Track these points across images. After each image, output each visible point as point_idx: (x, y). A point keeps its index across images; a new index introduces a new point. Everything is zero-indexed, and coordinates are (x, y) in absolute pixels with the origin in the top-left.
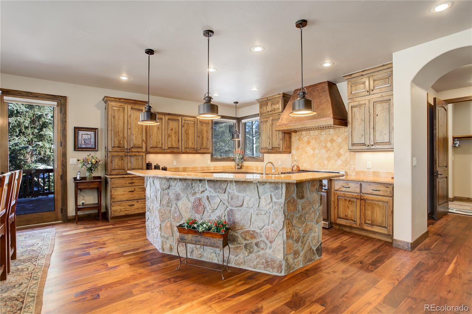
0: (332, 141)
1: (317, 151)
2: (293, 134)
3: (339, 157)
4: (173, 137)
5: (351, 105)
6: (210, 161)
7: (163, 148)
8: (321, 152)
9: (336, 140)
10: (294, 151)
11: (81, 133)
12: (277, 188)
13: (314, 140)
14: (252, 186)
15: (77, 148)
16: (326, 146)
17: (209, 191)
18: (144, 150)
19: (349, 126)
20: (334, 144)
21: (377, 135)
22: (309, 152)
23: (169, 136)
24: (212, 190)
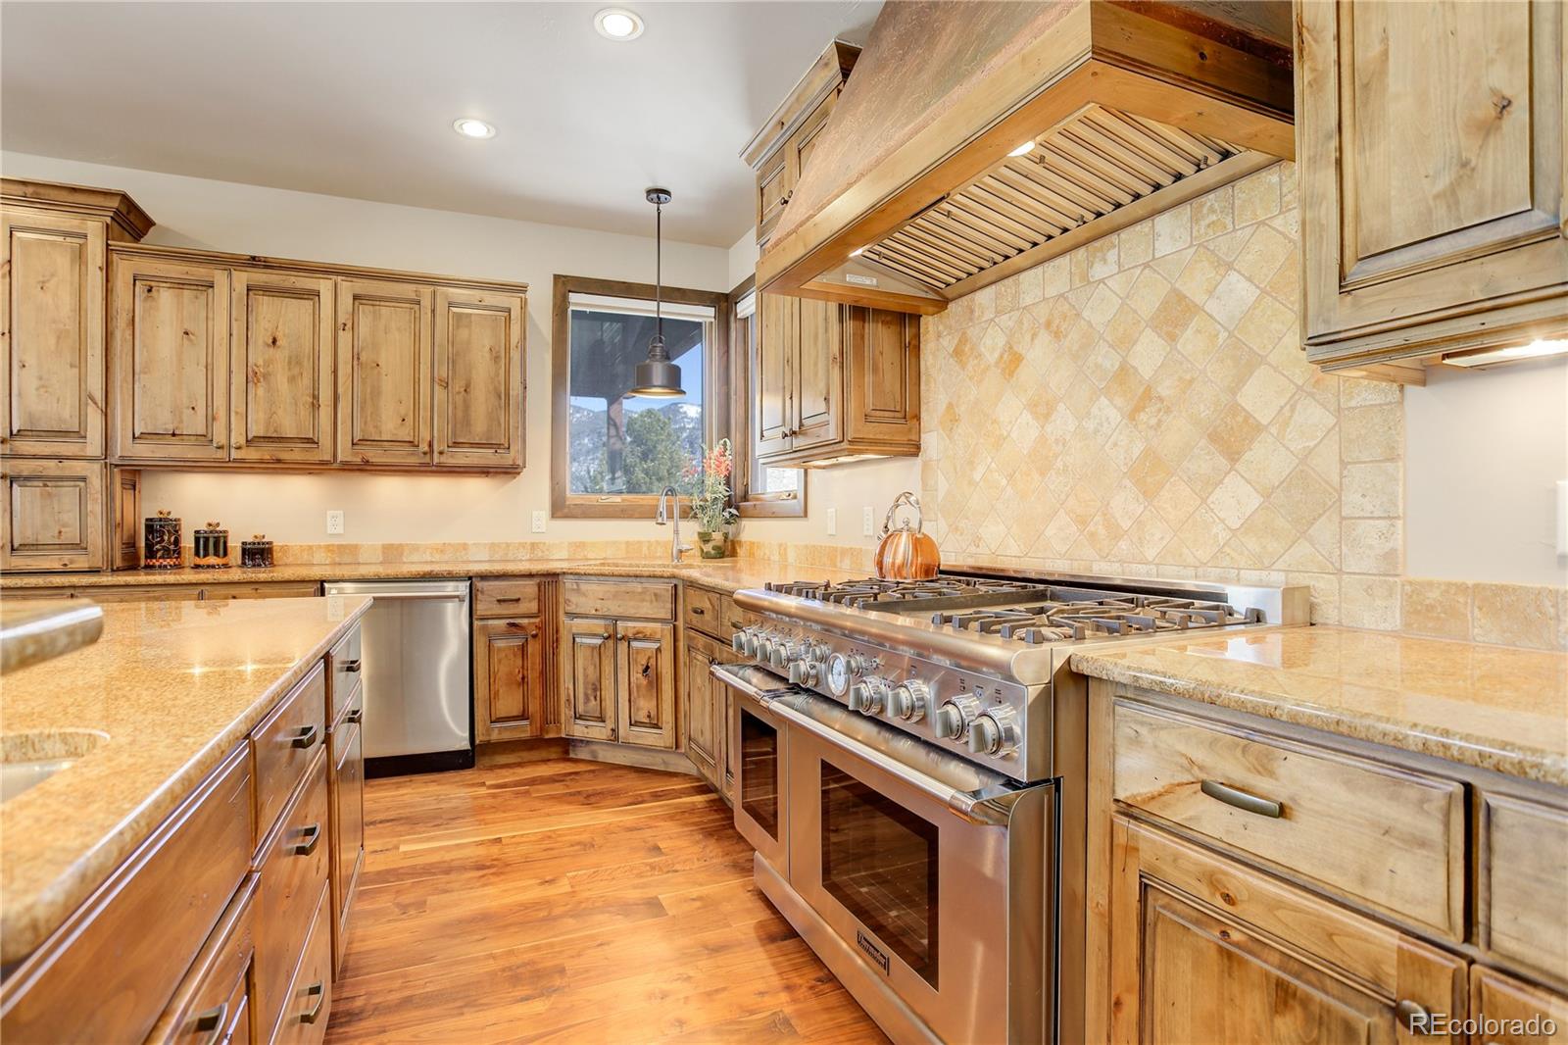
1: (1063, 422)
2: (931, 323)
3: (1233, 457)
4: (281, 380)
6: (546, 514)
7: (220, 437)
8: (1091, 425)
9: (1199, 298)
13: (1044, 337)
16: (1124, 373)
18: (94, 446)
20: (1190, 341)
22: (1014, 435)
23: (252, 378)
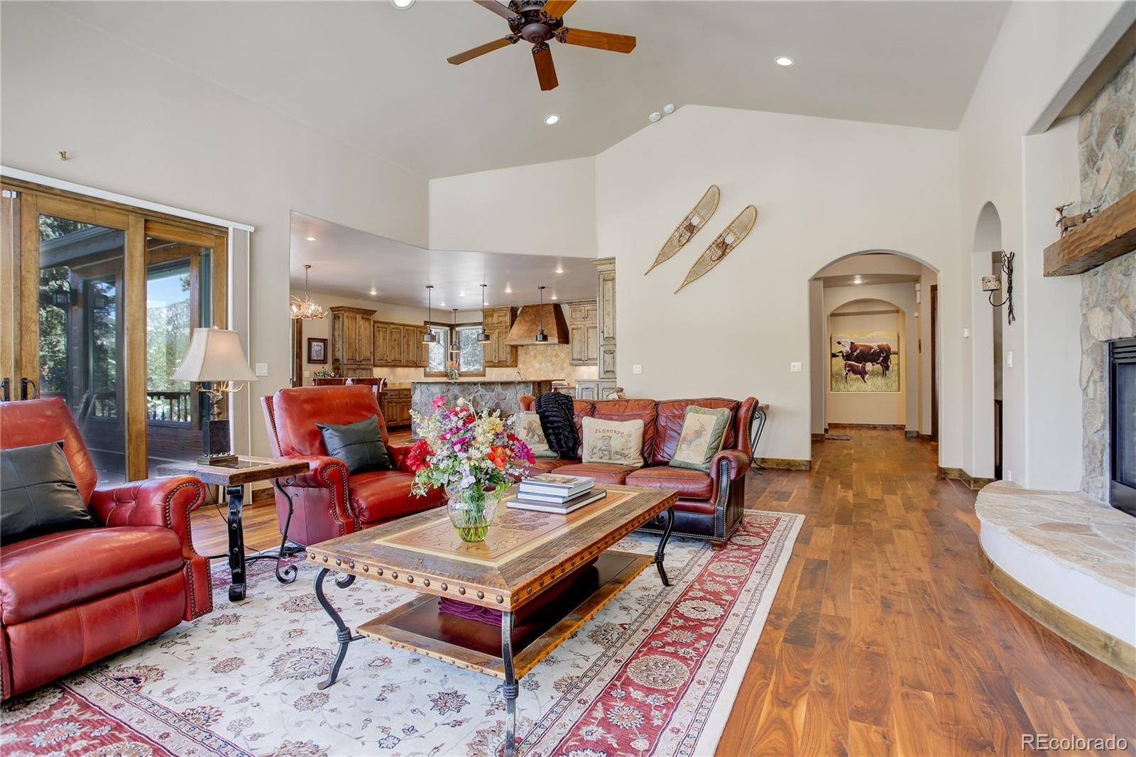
0: (557, 356)
1: (543, 365)
2: (520, 348)
3: (562, 371)
4: (396, 348)
5: (571, 327)
6: (423, 376)
7: (388, 360)
9: (559, 355)
10: (520, 365)
11: (314, 343)
12: (527, 387)
13: (540, 356)
14: (512, 386)
15: (310, 360)
16: (551, 361)
17: (481, 391)
18: (372, 363)
19: (570, 344)
20: (558, 359)
21: (590, 353)
22: (535, 366)
23: (393, 347)
24: (484, 391)
